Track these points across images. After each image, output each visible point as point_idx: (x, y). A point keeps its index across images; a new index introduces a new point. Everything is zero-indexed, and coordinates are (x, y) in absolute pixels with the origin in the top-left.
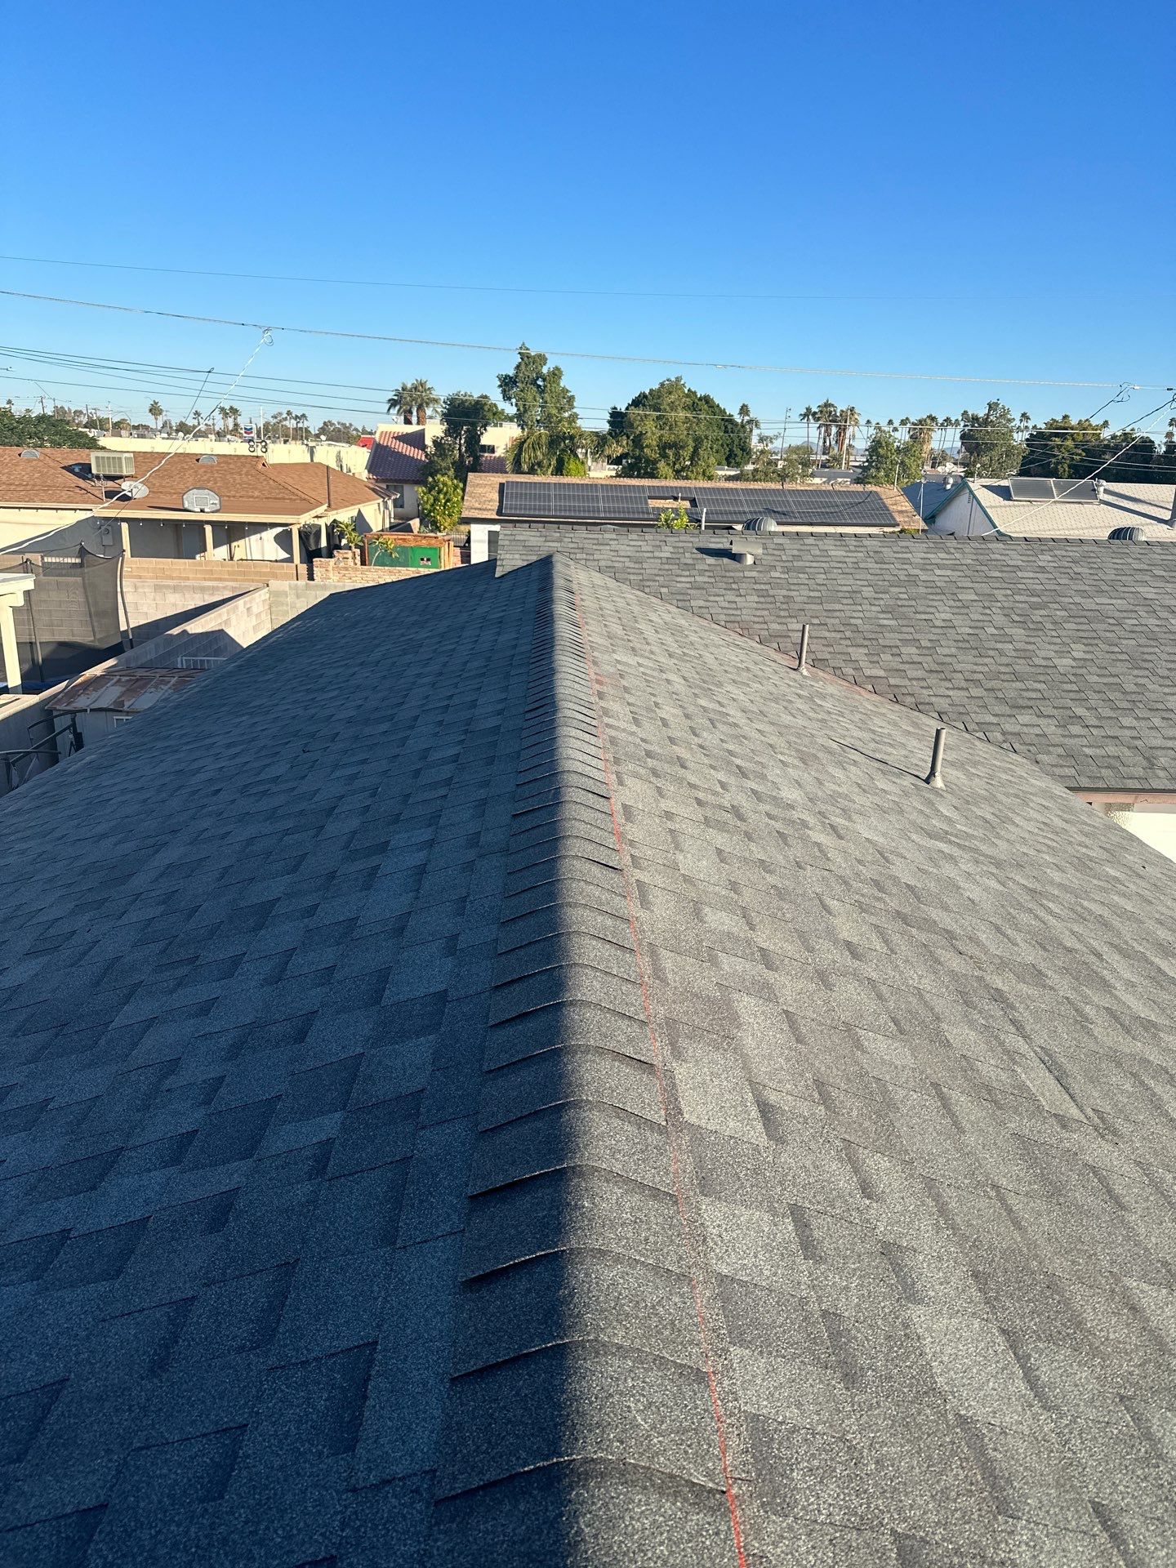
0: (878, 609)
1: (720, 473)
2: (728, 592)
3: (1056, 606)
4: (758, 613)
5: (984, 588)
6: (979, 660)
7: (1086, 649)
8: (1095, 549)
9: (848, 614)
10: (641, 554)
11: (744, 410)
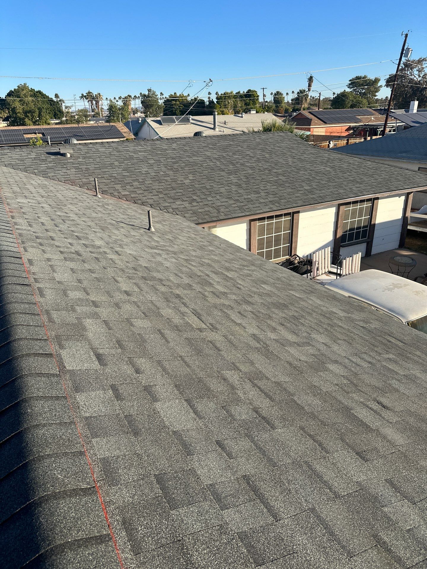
0: (122, 169)
1: (52, 122)
2: (63, 169)
3: (181, 162)
4: (77, 176)
5: (156, 158)
6: (160, 184)
7: (193, 176)
8: (190, 140)
9: (111, 172)
10: (23, 157)
11: (57, 96)
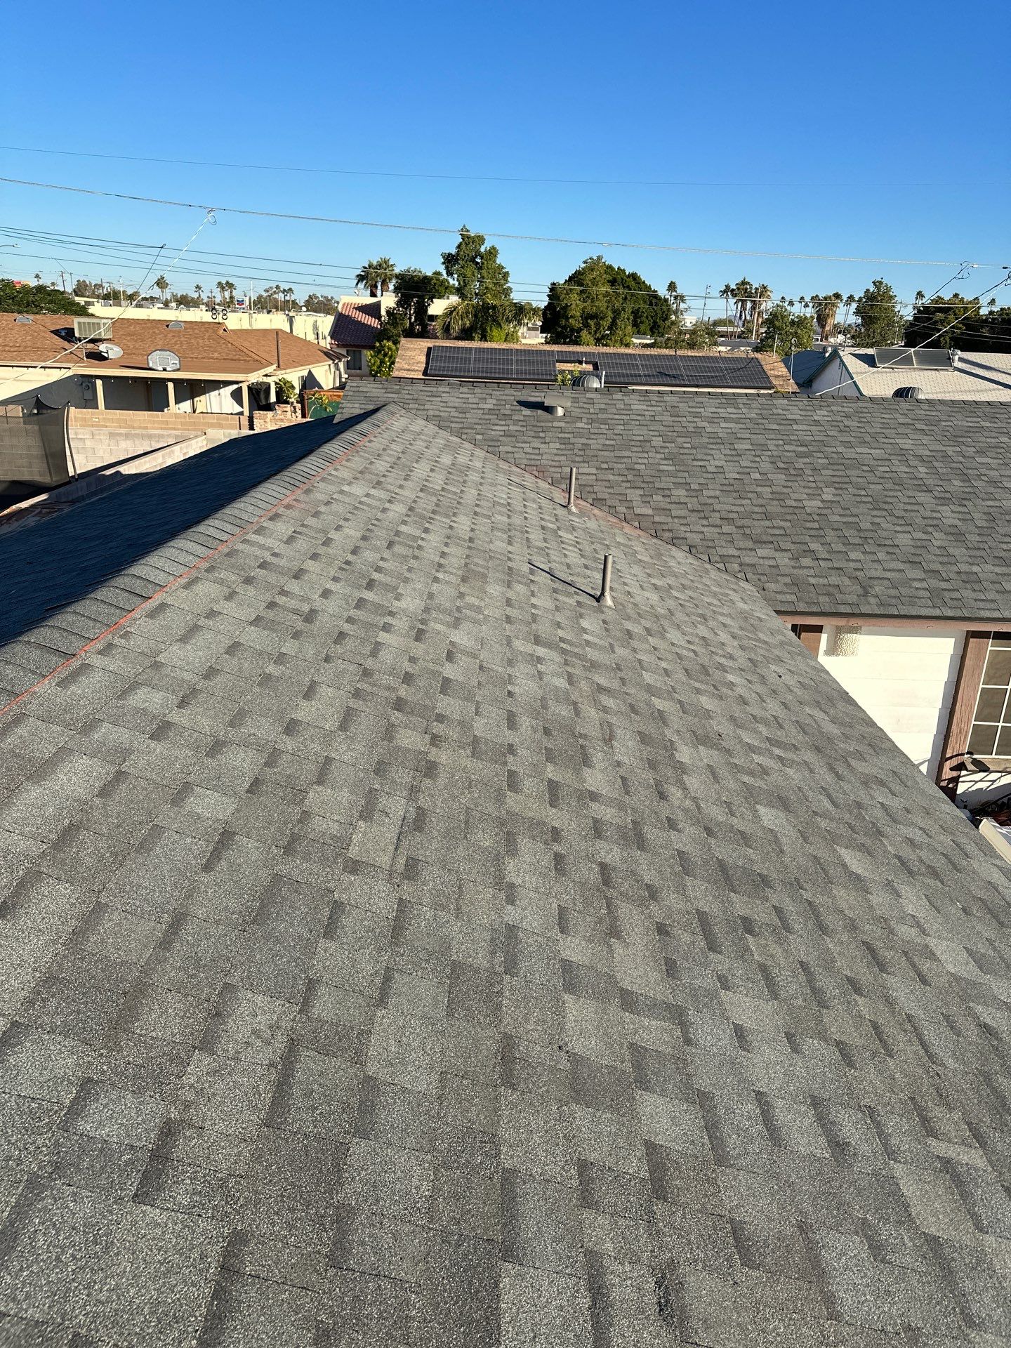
0: (663, 456)
3: (819, 455)
4: (557, 458)
5: (760, 439)
6: (739, 502)
7: (837, 492)
8: (869, 405)
9: (635, 460)
10: (467, 406)
